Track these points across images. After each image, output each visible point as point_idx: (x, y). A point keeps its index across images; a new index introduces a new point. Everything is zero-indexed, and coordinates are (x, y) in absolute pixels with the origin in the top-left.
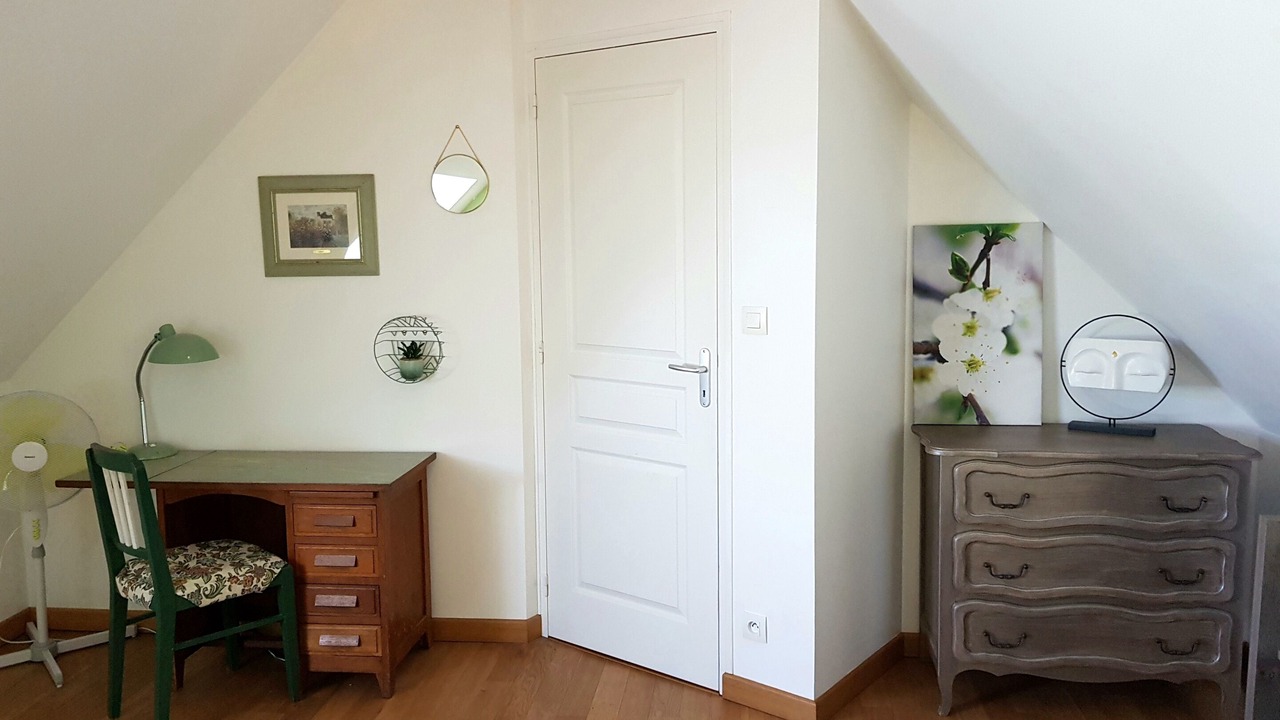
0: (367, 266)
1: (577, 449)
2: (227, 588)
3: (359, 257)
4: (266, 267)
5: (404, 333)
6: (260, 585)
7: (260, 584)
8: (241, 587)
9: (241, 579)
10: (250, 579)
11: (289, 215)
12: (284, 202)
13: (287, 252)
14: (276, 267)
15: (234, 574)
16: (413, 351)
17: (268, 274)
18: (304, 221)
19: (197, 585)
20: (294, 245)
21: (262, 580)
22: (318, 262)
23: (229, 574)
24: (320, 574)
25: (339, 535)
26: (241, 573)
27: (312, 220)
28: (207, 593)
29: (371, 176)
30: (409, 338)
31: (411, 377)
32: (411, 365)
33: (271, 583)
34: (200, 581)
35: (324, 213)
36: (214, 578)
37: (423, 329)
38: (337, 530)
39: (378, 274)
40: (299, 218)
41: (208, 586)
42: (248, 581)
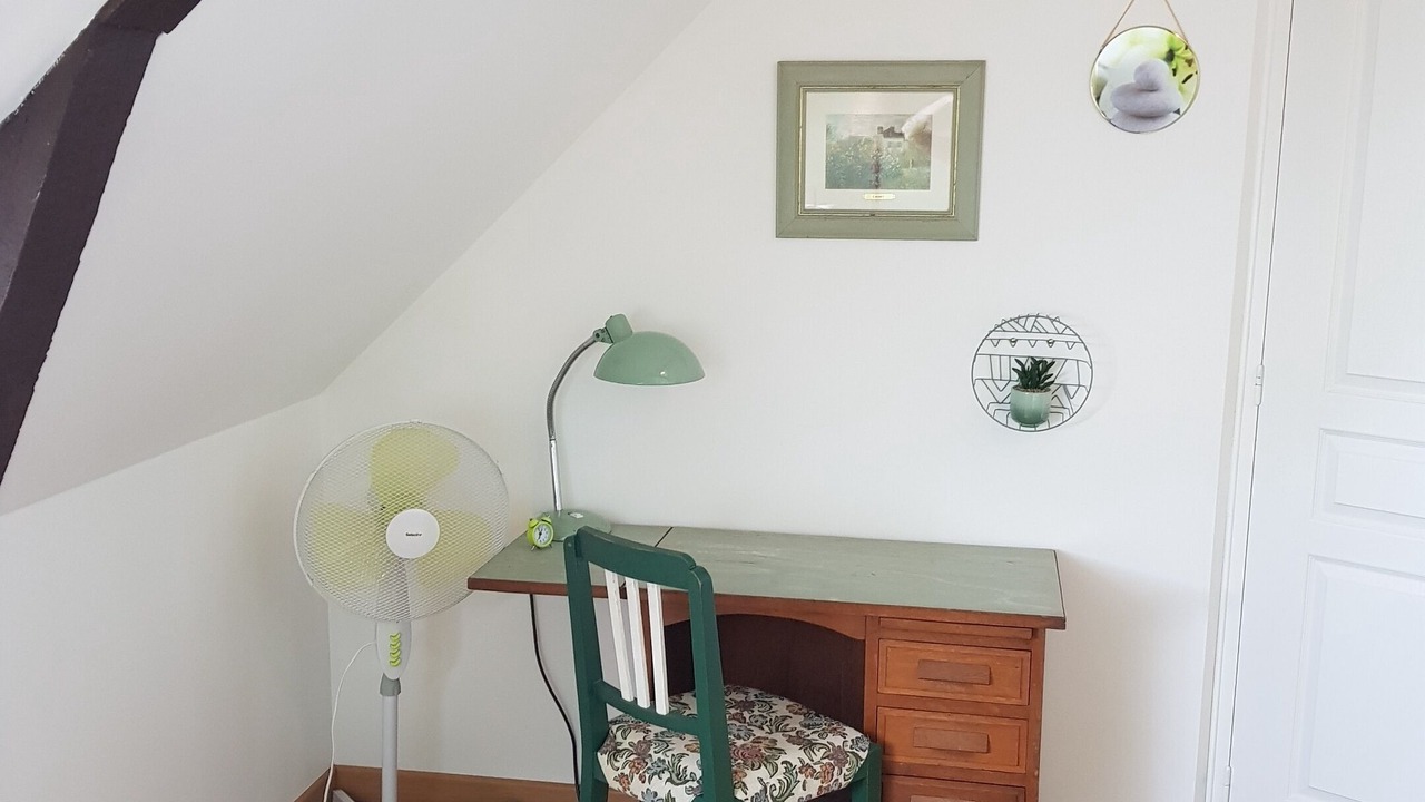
0: (956, 223)
1: (1317, 558)
2: (800, 784)
3: (945, 207)
4: (779, 221)
5: (1013, 342)
6: (841, 780)
7: (842, 777)
8: (818, 783)
9: (818, 768)
10: (829, 768)
11: (828, 130)
12: (821, 108)
13: (819, 196)
14: (795, 221)
15: (807, 761)
16: (1035, 376)
17: (783, 232)
18: (855, 142)
19: (761, 780)
20: (832, 183)
21: (844, 771)
22: (873, 214)
23: (801, 761)
24: (918, 761)
25: (959, 697)
26: (816, 759)
27: (868, 141)
28: (775, 794)
29: (981, 65)
30: (1024, 352)
31: (1029, 420)
32: (1032, 400)
33: (855, 775)
34: (763, 772)
35: (892, 129)
36: (782, 768)
37: (1048, 337)
38: (957, 688)
39: (975, 238)
40: (845, 136)
41: (773, 780)
42: (827, 773)
